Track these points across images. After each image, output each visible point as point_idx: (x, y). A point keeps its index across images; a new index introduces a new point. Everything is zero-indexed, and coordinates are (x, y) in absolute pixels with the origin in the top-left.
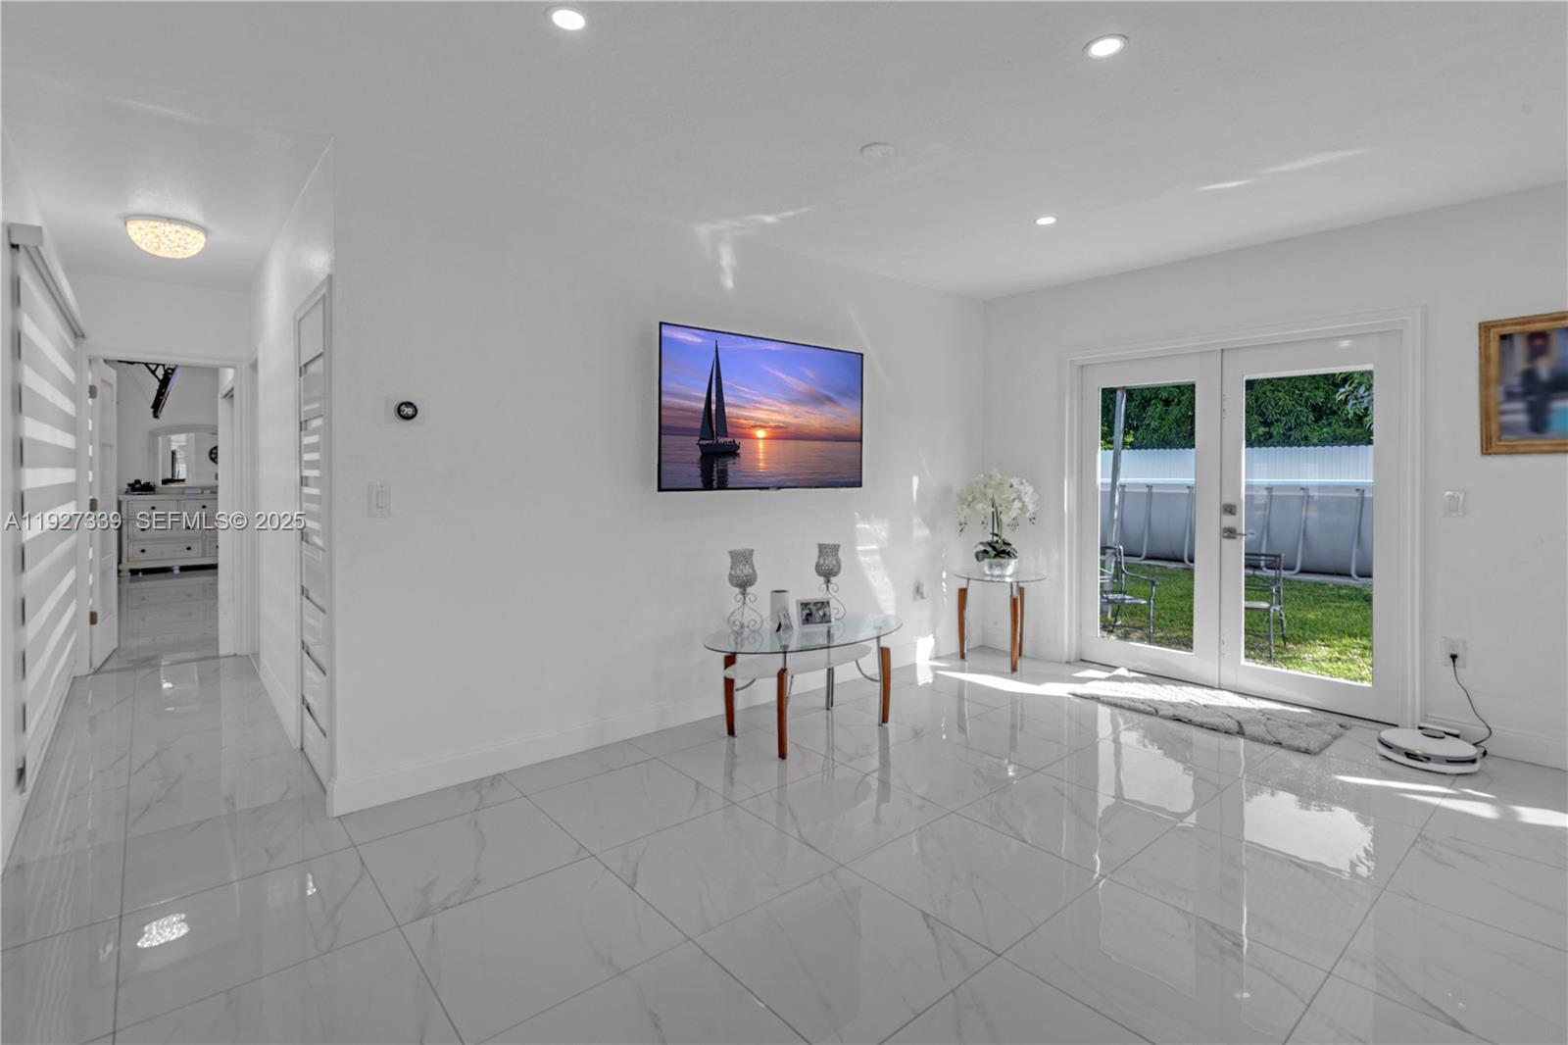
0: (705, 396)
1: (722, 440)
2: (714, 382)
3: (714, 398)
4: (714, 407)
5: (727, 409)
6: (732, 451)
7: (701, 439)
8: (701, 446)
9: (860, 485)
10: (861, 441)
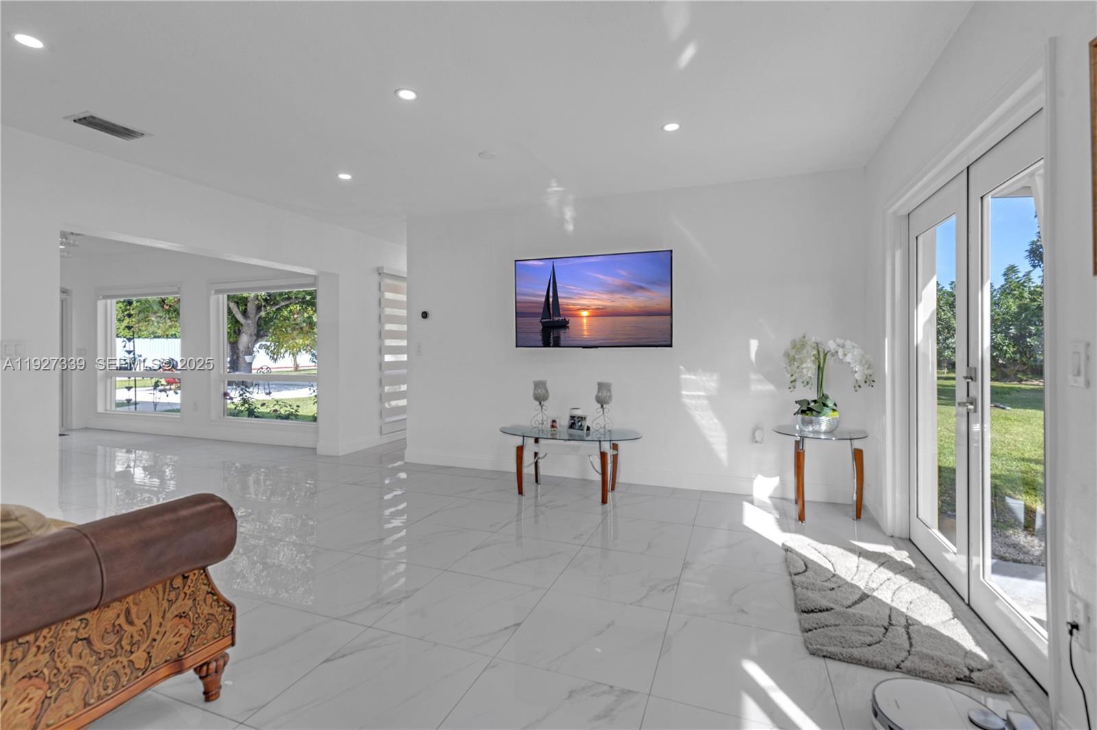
0: (545, 294)
1: (556, 319)
2: (551, 285)
3: (551, 294)
4: (551, 300)
5: (560, 300)
6: (564, 325)
7: (543, 318)
8: (542, 323)
9: (671, 346)
10: (671, 315)
